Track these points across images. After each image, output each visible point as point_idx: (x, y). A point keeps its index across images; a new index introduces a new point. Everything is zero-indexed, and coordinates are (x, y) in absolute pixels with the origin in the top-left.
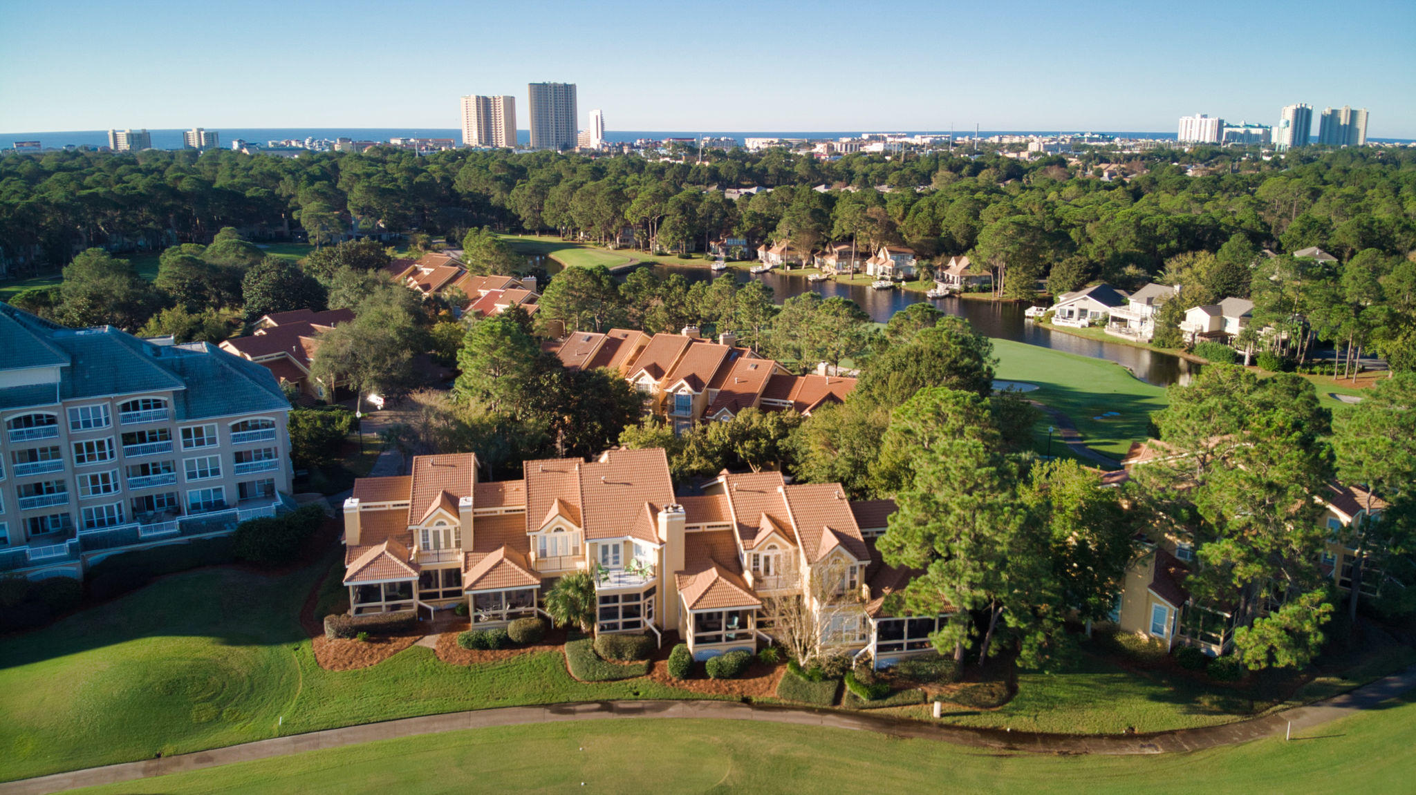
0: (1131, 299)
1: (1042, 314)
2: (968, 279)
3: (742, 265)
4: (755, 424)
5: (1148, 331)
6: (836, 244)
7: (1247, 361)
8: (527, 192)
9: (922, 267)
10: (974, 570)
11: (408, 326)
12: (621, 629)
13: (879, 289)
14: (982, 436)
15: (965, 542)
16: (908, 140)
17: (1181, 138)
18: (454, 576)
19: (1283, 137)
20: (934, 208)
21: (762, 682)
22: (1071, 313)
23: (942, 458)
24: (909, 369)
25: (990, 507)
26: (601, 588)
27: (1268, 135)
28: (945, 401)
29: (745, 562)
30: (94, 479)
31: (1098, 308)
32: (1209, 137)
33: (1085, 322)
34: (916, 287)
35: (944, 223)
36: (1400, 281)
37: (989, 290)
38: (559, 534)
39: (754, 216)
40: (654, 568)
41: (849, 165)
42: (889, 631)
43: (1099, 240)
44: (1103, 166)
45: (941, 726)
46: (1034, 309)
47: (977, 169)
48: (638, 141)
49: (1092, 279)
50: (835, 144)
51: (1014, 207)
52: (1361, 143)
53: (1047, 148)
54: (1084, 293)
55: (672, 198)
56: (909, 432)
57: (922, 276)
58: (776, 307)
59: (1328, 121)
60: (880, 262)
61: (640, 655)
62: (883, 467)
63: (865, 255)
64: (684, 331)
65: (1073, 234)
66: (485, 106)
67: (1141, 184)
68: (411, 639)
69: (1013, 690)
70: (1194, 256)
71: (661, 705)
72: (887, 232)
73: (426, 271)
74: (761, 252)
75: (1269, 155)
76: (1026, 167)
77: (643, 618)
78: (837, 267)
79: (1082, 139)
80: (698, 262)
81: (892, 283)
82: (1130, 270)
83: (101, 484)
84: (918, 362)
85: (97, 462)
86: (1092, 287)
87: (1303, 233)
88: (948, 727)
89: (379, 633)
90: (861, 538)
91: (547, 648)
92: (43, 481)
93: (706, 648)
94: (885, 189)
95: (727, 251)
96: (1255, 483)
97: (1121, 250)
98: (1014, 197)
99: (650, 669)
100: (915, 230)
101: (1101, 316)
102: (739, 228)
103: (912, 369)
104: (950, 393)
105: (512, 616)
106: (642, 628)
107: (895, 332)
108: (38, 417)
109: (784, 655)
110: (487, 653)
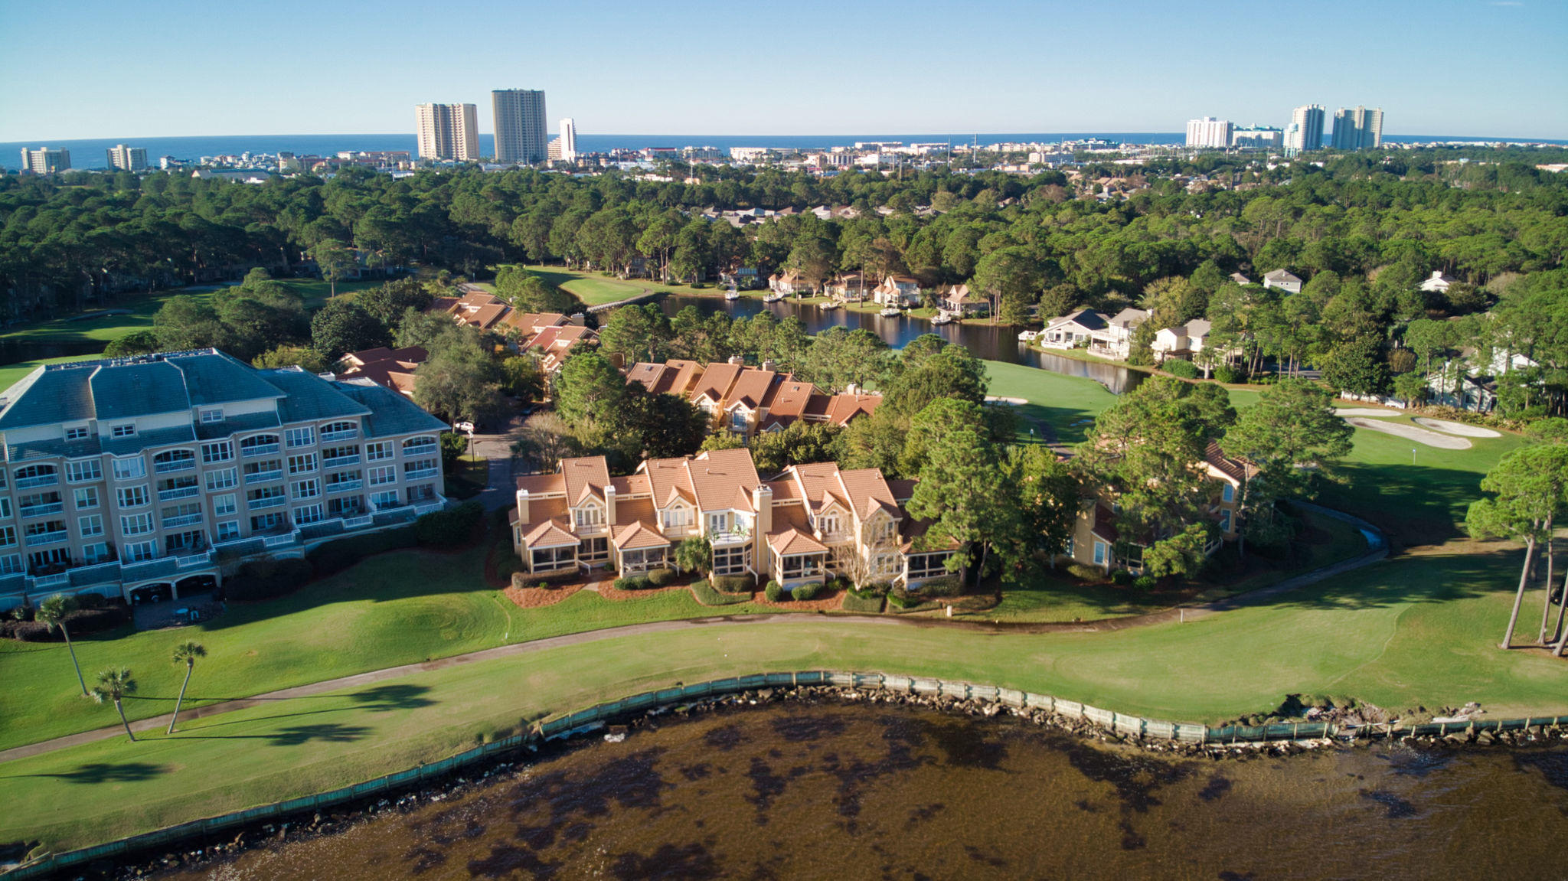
0: (1110, 322)
1: (1033, 338)
2: (968, 306)
3: (754, 294)
4: (805, 434)
5: (1124, 351)
6: (844, 273)
7: (1206, 375)
8: (531, 222)
9: (925, 296)
10: (971, 515)
11: (486, 361)
12: (729, 573)
13: (889, 316)
14: (976, 430)
15: (966, 497)
16: (904, 150)
17: (1189, 143)
18: (603, 543)
19: (1294, 141)
20: (935, 238)
21: (830, 601)
22: (1058, 336)
23: (949, 444)
24: (922, 388)
25: (981, 473)
26: (714, 544)
27: (1280, 138)
28: (950, 407)
29: (815, 526)
30: (303, 485)
31: (1081, 331)
32: (1218, 142)
33: (1070, 344)
34: (921, 314)
35: (944, 252)
36: (1346, 301)
37: (987, 316)
38: (679, 510)
39: (765, 247)
40: (751, 531)
41: (846, 183)
42: (916, 563)
43: (1087, 268)
44: (1103, 180)
45: (953, 621)
46: (1026, 333)
47: (976, 187)
48: (614, 151)
49: (1078, 305)
50: (828, 156)
51: (1008, 236)
52: (1376, 145)
53: (1050, 159)
54: (1070, 318)
55: (683, 229)
56: (925, 431)
57: (926, 304)
58: (810, 338)
59: (1341, 123)
60: (887, 290)
61: (744, 589)
62: (908, 457)
63: (872, 285)
64: (731, 360)
65: (1063, 262)
66: (443, 115)
67: (1135, 203)
68: (579, 586)
69: (999, 599)
70: (1170, 282)
71: (765, 616)
72: (892, 262)
73: (472, 310)
74: (772, 281)
75: (1275, 162)
76: (1025, 183)
77: (744, 565)
78: (847, 296)
79: (1086, 147)
80: (710, 292)
81: (898, 311)
82: (1112, 295)
83: (308, 489)
84: (929, 381)
85: (306, 472)
86: (1078, 312)
87: (1274, 256)
88: (959, 621)
89: (555, 583)
90: (896, 505)
91: (678, 588)
92: (262, 488)
93: (791, 582)
94: (884, 211)
95: (738, 280)
96: (1154, 453)
97: (1105, 277)
98: (1011, 223)
99: (753, 597)
100: (918, 259)
101: (1084, 339)
102: (751, 258)
103: (925, 386)
104: (954, 401)
105: (649, 568)
106: (744, 572)
107: (909, 358)
108: (260, 437)
109: (846, 582)
110: (637, 592)
